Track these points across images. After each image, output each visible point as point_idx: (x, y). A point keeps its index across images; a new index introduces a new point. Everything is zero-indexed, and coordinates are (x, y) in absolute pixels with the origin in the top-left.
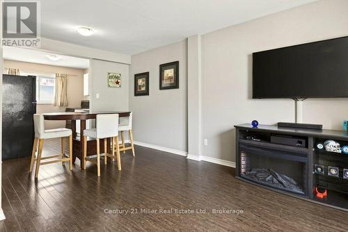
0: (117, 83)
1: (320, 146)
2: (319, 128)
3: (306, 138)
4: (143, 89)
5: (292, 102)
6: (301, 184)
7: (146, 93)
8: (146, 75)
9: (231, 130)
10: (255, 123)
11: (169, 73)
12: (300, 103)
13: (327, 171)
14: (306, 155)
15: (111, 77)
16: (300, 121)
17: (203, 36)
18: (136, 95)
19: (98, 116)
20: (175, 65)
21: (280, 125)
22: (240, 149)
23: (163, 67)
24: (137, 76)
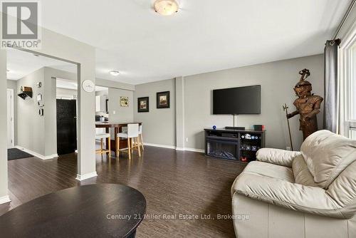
0: (126, 103)
1: (243, 137)
2: (243, 129)
3: (237, 133)
4: (145, 108)
5: (232, 116)
6: (235, 156)
7: (147, 110)
8: (147, 99)
9: (202, 132)
10: (214, 127)
11: (163, 98)
12: (236, 117)
13: (246, 148)
14: (237, 141)
15: (122, 100)
16: (236, 126)
17: (185, 77)
18: (139, 111)
19: (128, 125)
20: (167, 93)
21: (226, 128)
22: (207, 141)
23: (159, 94)
24: (140, 100)
